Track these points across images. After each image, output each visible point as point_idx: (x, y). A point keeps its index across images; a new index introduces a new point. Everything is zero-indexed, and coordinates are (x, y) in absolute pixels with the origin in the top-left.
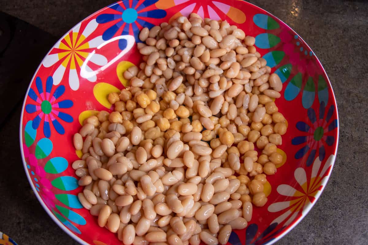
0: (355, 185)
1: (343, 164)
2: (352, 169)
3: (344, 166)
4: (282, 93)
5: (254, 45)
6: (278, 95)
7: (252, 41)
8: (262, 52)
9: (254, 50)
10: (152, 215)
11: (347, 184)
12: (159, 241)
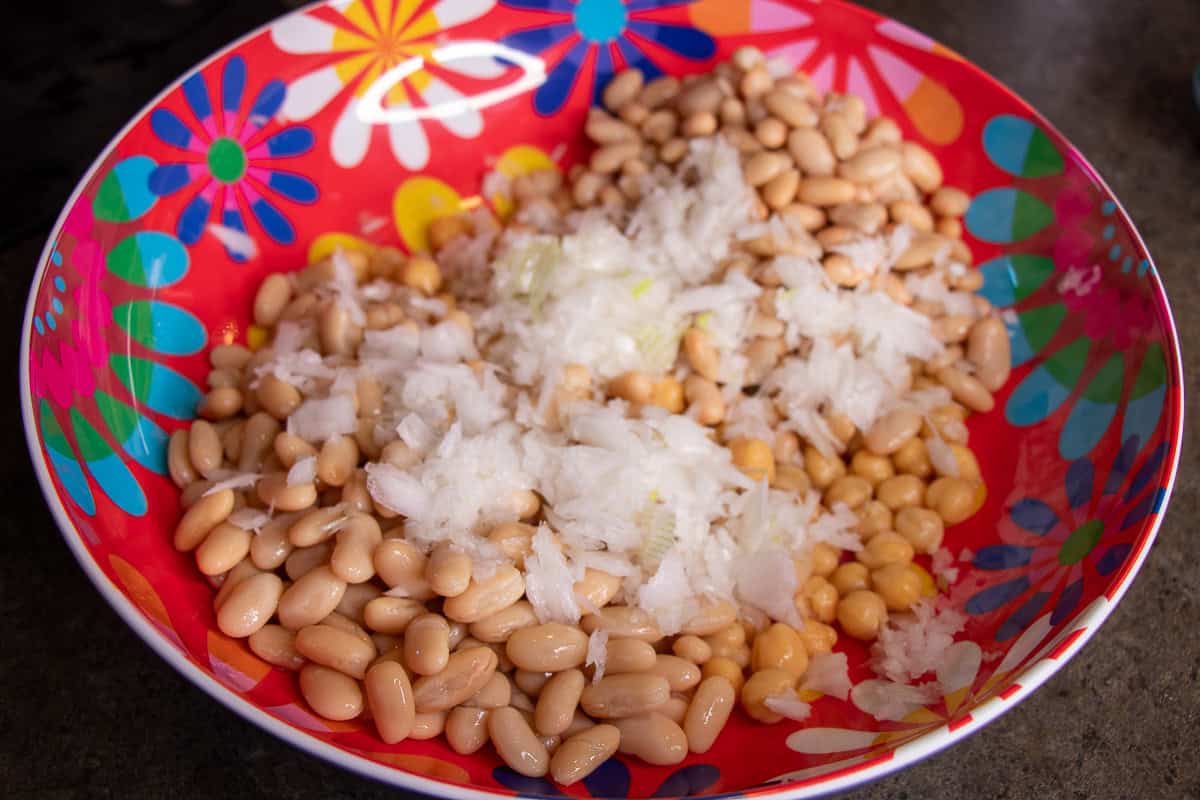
0: (1172, 771)
1: (1144, 687)
2: (1175, 712)
3: (1145, 692)
4: (1001, 396)
5: (961, 219)
6: (986, 403)
7: (955, 202)
8: (981, 251)
9: (954, 229)
10: (356, 567)
11: (1139, 759)
12: (335, 664)
